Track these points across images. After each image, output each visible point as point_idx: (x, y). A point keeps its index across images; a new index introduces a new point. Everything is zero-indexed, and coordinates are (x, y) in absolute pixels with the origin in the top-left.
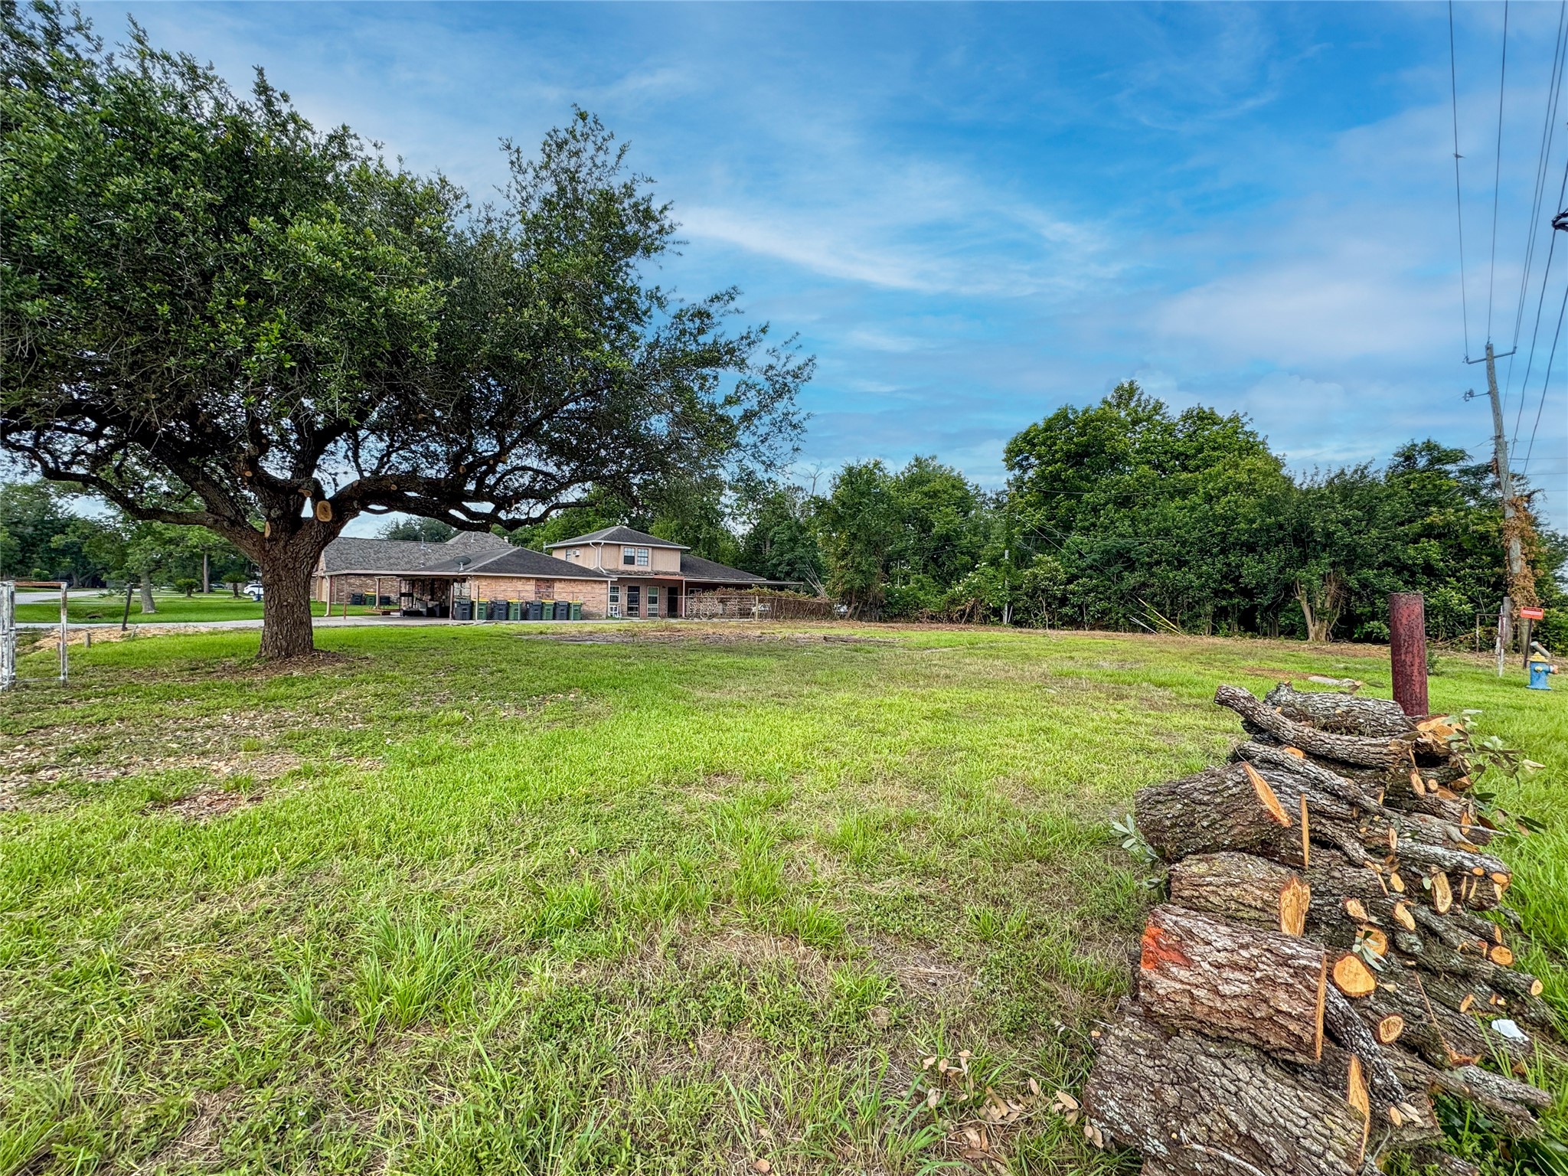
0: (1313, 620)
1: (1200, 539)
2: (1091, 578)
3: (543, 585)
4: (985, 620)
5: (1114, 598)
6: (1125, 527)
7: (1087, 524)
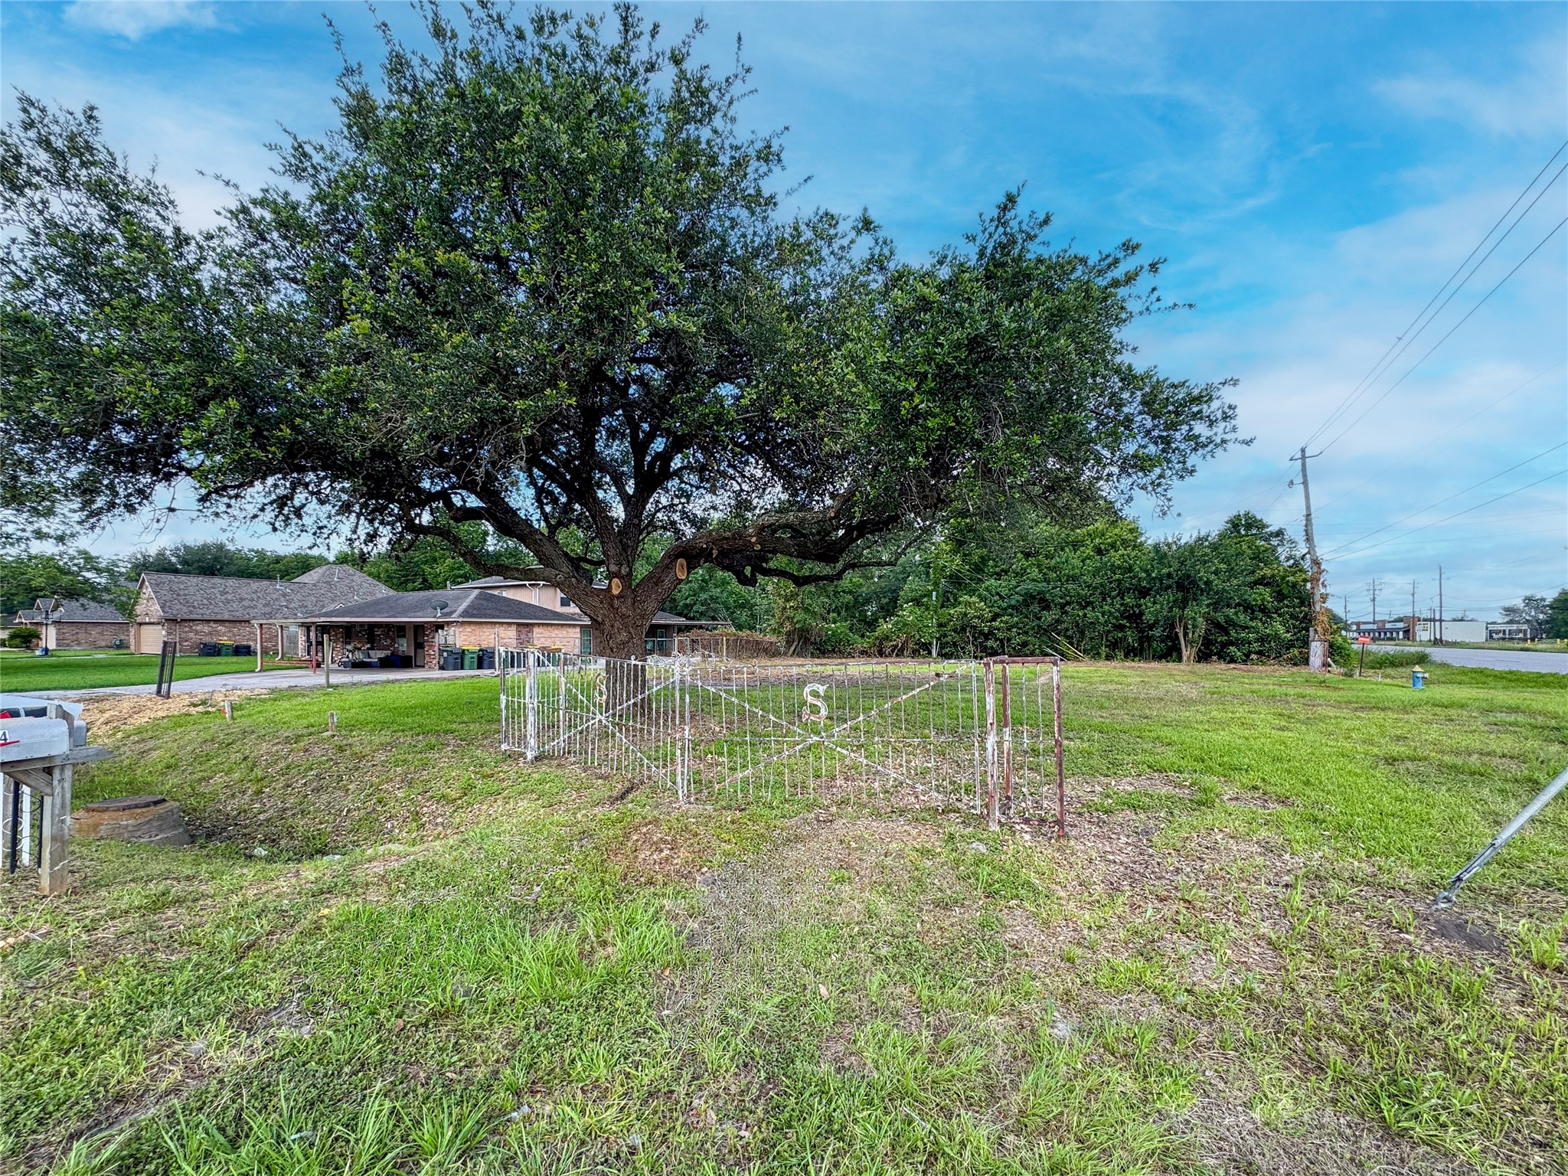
0: (1186, 646)
1: (1102, 585)
2: (1011, 615)
3: (524, 630)
4: (915, 653)
5: (1030, 633)
6: (1035, 572)
7: (997, 570)
